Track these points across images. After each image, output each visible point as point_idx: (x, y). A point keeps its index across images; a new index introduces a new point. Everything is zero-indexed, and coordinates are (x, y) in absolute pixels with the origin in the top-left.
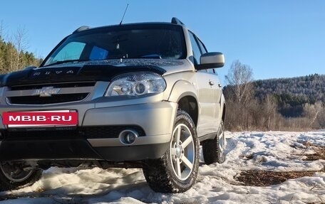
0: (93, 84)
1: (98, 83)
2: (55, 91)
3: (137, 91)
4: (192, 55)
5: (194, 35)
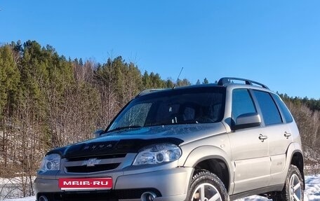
0: (124, 156)
1: (128, 154)
2: (98, 162)
3: (158, 160)
4: (230, 116)
5: (248, 90)
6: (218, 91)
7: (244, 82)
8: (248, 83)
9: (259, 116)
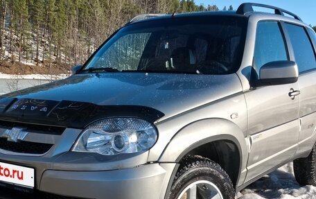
1: (67, 130)
4: (251, 64)
5: (279, 23)
6: (236, 22)
7: (273, 11)
8: (278, 12)
9: (296, 67)
